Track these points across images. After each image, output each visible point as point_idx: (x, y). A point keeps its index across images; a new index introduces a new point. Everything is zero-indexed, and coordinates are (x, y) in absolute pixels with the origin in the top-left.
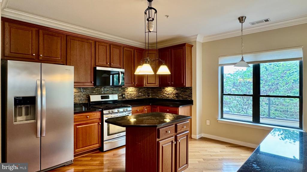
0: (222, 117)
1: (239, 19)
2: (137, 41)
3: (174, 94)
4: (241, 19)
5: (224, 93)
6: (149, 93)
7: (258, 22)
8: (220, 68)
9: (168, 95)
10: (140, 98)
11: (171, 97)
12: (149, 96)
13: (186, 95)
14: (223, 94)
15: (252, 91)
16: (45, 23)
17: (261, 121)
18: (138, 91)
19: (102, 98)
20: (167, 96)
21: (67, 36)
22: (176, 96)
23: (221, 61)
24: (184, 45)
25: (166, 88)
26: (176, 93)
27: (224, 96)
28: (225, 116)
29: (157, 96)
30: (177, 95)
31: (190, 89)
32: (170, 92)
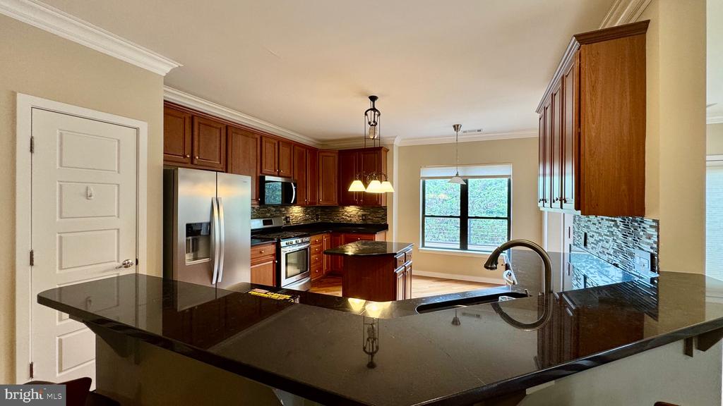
0: (423, 246)
1: (454, 126)
2: (300, 134)
3: (359, 216)
4: (456, 127)
5: (426, 214)
6: (317, 215)
7: (470, 131)
8: (421, 181)
9: (350, 217)
10: (308, 223)
11: (354, 220)
12: (317, 219)
13: (377, 217)
14: (424, 216)
15: (459, 212)
16: (192, 104)
17: (469, 247)
18: (305, 212)
19: (265, 223)
20: (349, 219)
21: (227, 127)
22: (362, 219)
23: (425, 172)
24: (380, 148)
25: (347, 208)
26: (363, 215)
27: (426, 218)
28: (426, 244)
29: (330, 219)
30: (364, 218)
31: (385, 209)
32: (354, 213)
